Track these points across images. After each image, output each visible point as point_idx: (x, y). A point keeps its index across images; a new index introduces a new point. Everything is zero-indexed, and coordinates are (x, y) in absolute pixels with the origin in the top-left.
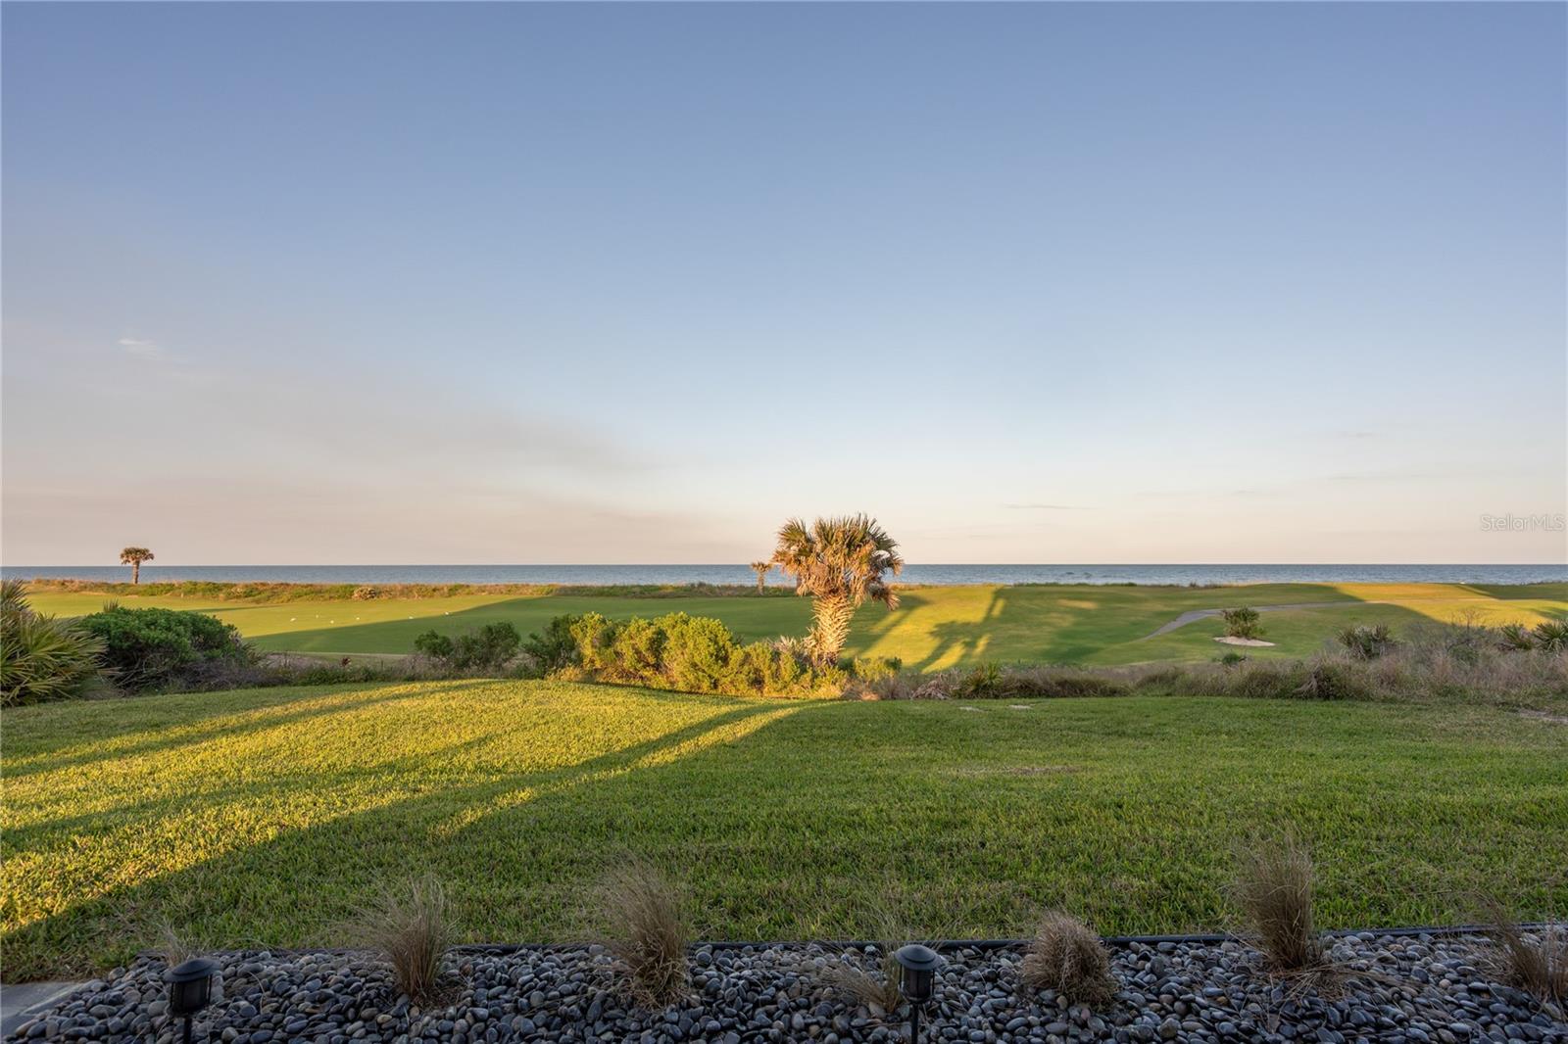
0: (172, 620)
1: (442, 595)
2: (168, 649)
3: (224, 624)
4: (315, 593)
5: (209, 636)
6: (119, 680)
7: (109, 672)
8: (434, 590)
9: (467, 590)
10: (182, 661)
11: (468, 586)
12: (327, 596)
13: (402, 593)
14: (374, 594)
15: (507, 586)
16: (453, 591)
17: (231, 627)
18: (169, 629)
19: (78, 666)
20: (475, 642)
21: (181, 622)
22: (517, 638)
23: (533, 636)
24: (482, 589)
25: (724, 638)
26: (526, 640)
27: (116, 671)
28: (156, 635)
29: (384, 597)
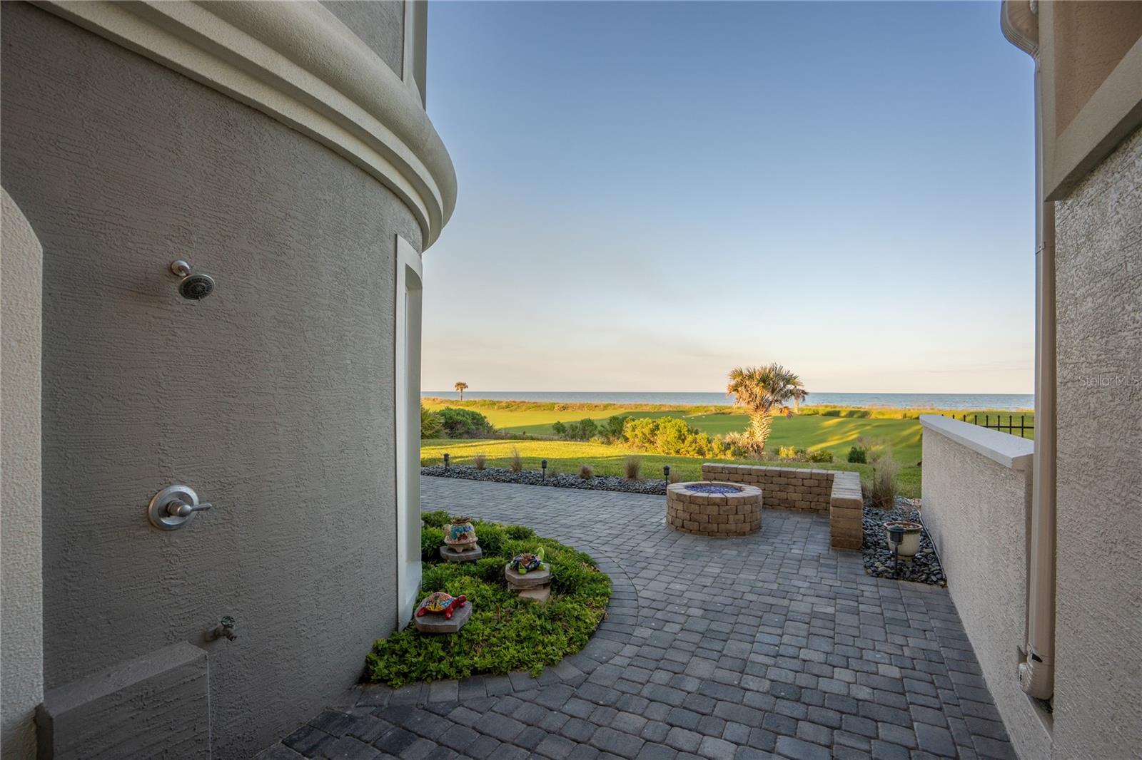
0: (465, 413)
1: (600, 410)
2: (463, 423)
3: (483, 415)
4: (537, 406)
5: (478, 420)
6: (450, 434)
7: (446, 431)
8: (596, 406)
9: (613, 407)
10: (469, 429)
11: (614, 405)
12: (542, 408)
13: (579, 408)
14: (565, 408)
15: (635, 405)
16: (606, 407)
17: (485, 417)
18: (464, 416)
19: (437, 428)
20: (577, 427)
21: (468, 414)
22: (596, 427)
23: (602, 426)
24: (621, 407)
25: (684, 430)
26: (599, 428)
27: (447, 431)
28: (460, 418)
29: (570, 410)
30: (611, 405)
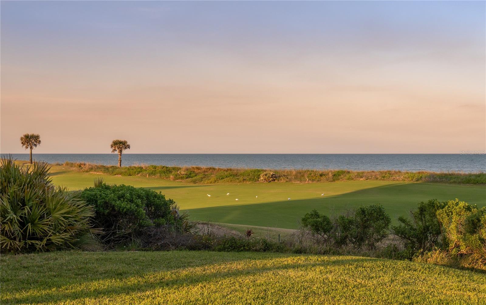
0: (134, 194)
2: (132, 216)
4: (233, 176)
5: (158, 207)
6: (103, 237)
7: (96, 231)
8: (321, 175)
9: (348, 176)
10: (141, 226)
11: (349, 172)
12: (241, 178)
13: (296, 177)
14: (275, 178)
15: (381, 173)
16: (337, 176)
17: (171, 202)
18: (132, 201)
19: (78, 226)
20: (350, 222)
21: (139, 197)
22: (387, 221)
23: (402, 220)
24: (360, 175)
26: (395, 223)
27: (100, 231)
28: (124, 205)
29: (283, 181)
30: (343, 172)
